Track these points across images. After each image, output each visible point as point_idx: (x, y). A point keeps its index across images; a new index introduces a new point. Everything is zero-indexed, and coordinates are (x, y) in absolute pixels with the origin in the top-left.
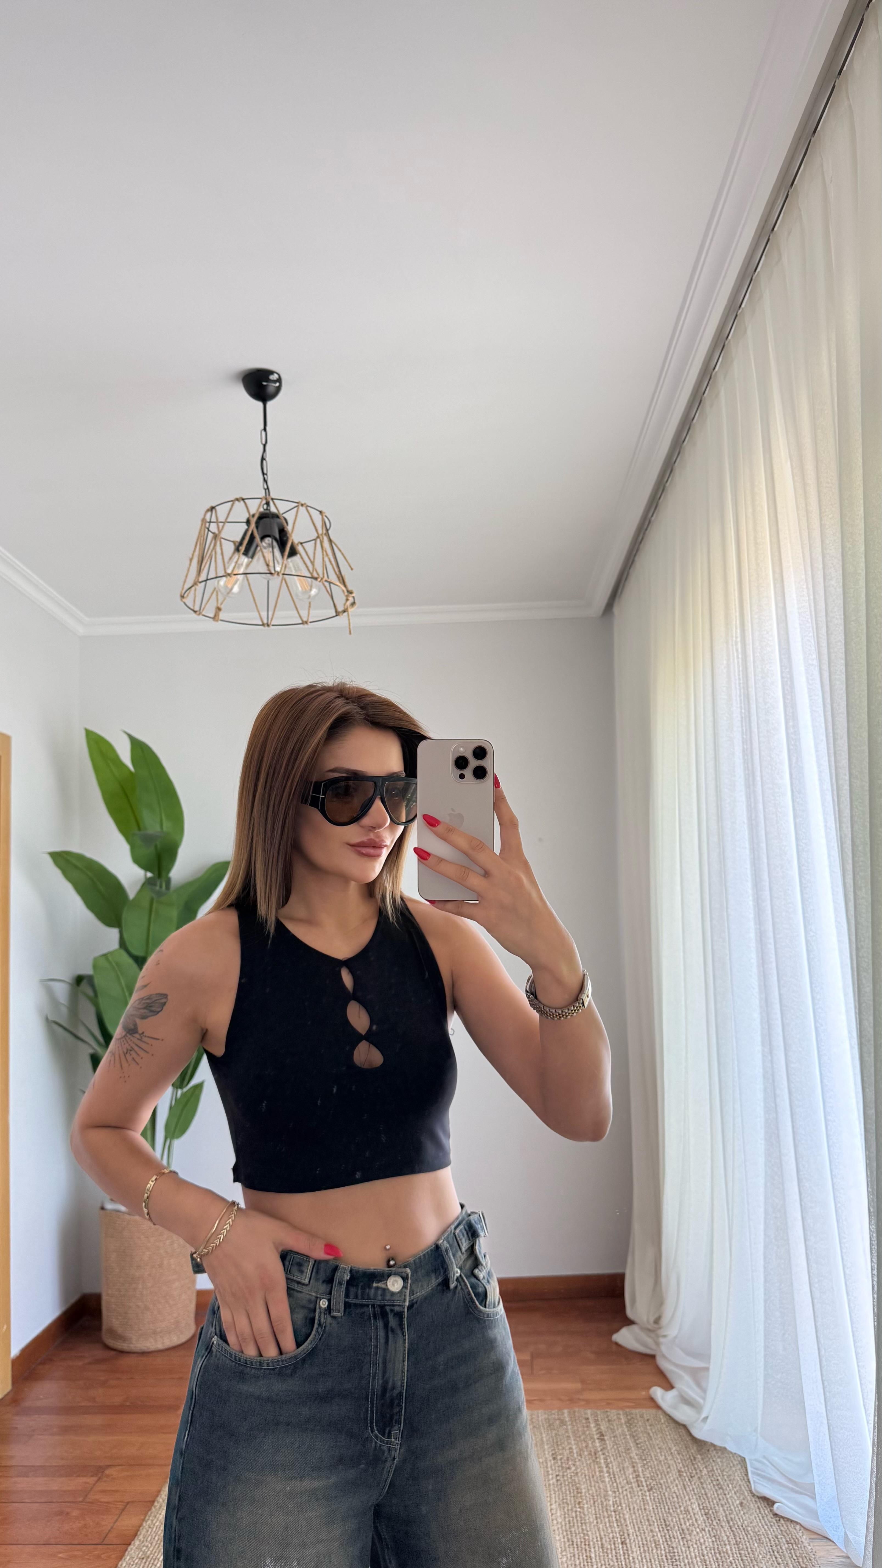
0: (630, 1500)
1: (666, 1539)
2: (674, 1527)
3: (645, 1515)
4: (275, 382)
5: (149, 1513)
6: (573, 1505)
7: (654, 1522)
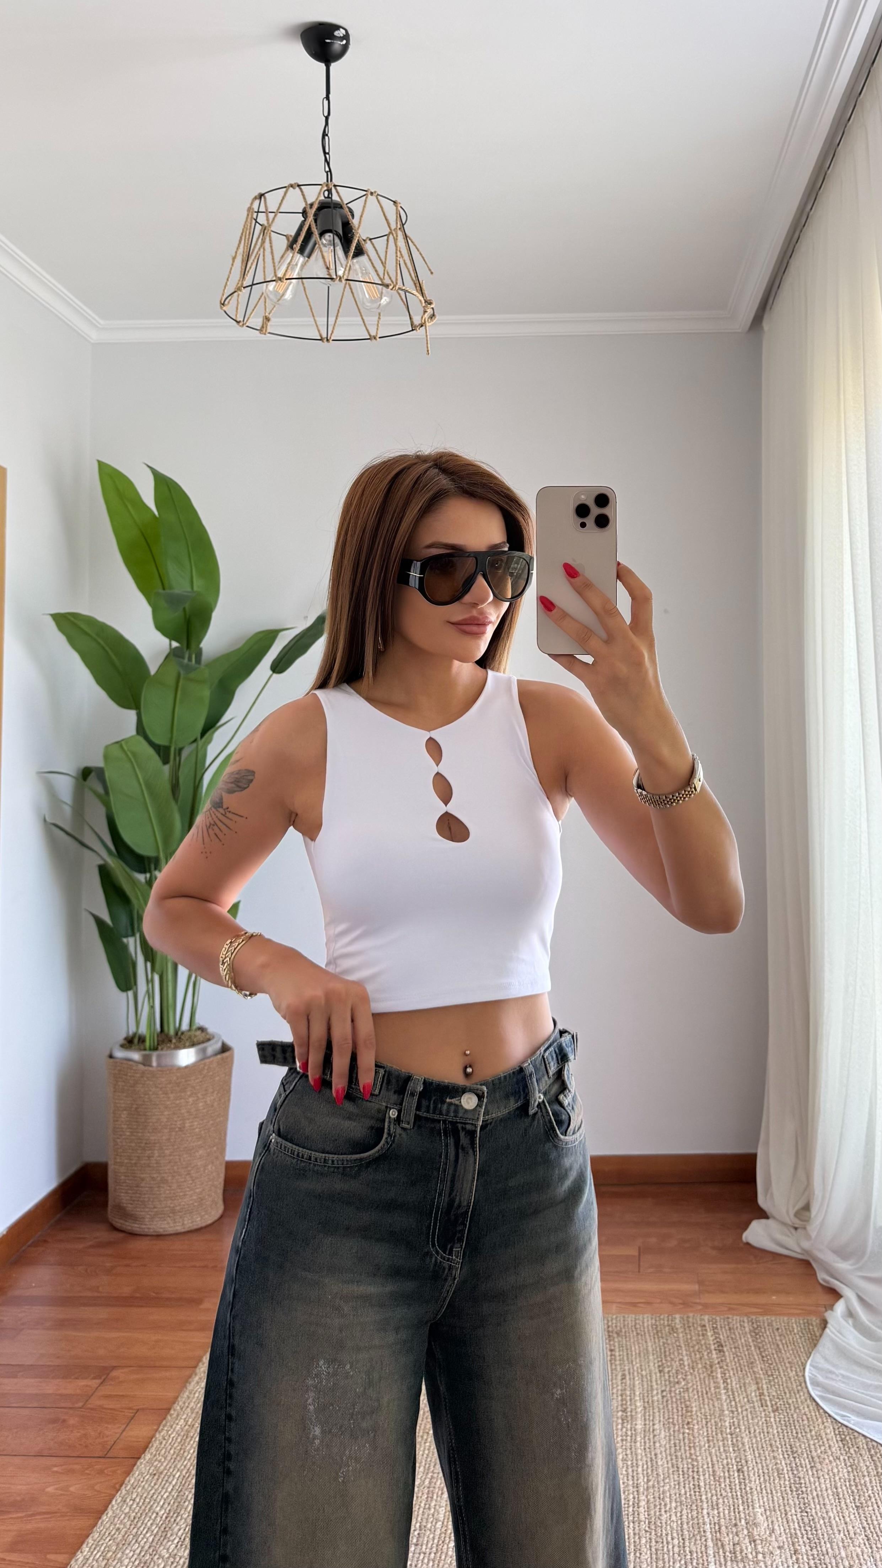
0: (751, 1421)
1: (792, 1467)
2: (803, 1454)
3: (767, 1439)
4: (341, 39)
5: (164, 1422)
6: (681, 1426)
7: (778, 1448)
